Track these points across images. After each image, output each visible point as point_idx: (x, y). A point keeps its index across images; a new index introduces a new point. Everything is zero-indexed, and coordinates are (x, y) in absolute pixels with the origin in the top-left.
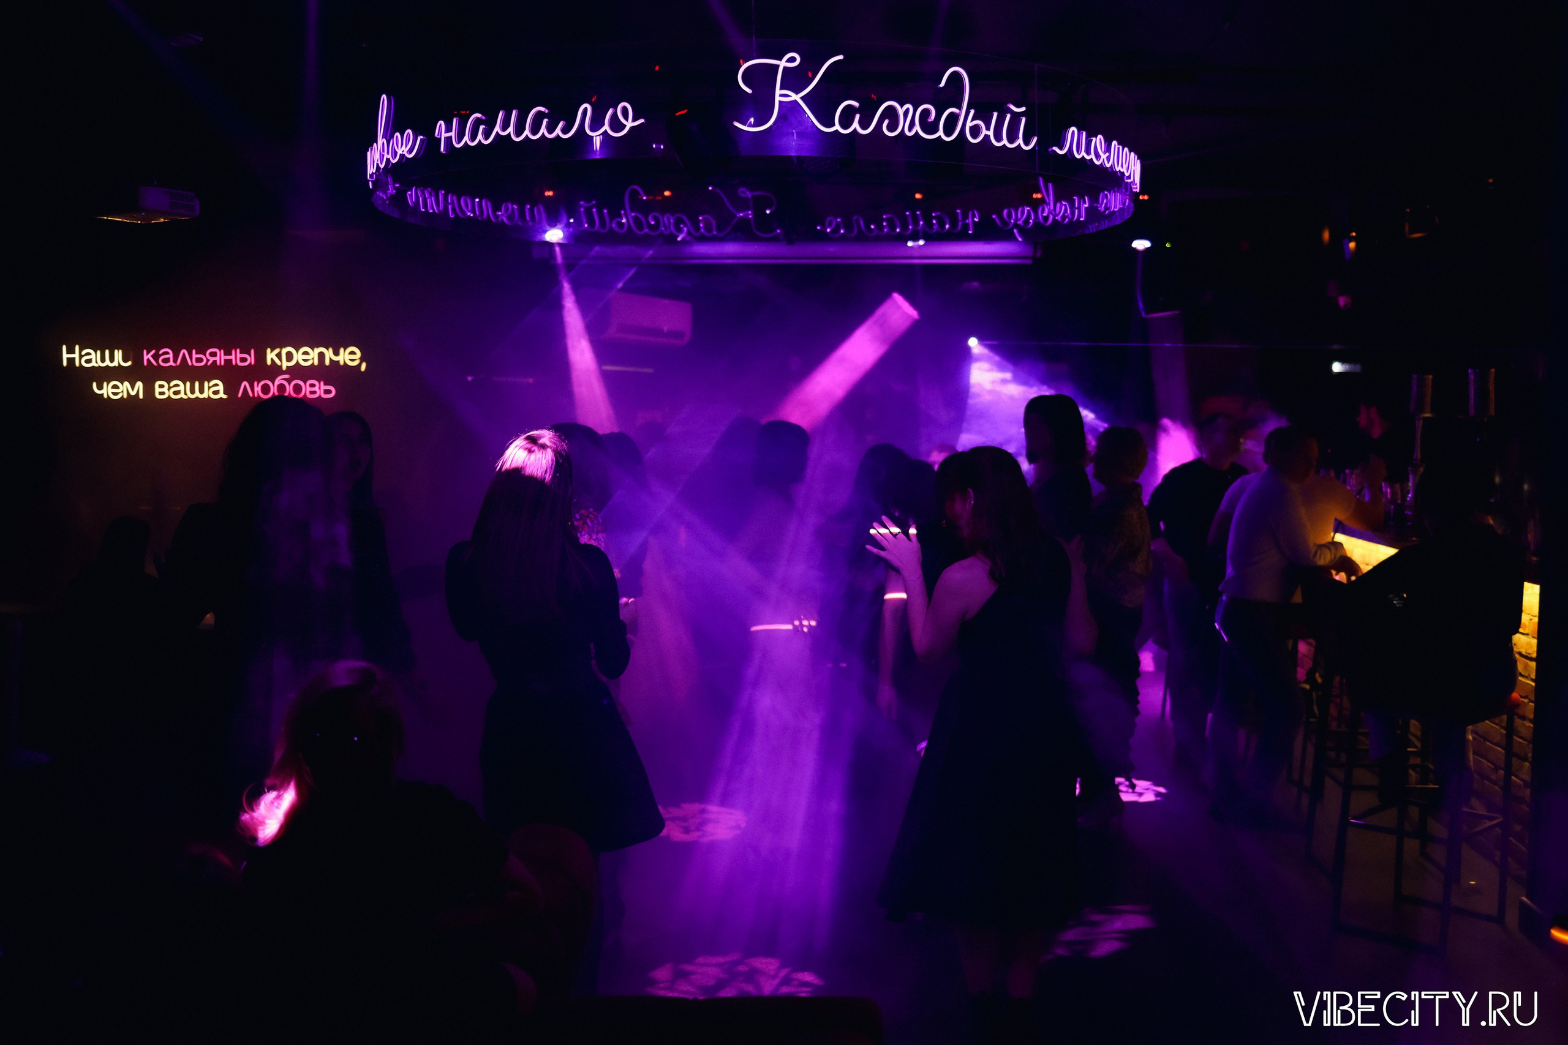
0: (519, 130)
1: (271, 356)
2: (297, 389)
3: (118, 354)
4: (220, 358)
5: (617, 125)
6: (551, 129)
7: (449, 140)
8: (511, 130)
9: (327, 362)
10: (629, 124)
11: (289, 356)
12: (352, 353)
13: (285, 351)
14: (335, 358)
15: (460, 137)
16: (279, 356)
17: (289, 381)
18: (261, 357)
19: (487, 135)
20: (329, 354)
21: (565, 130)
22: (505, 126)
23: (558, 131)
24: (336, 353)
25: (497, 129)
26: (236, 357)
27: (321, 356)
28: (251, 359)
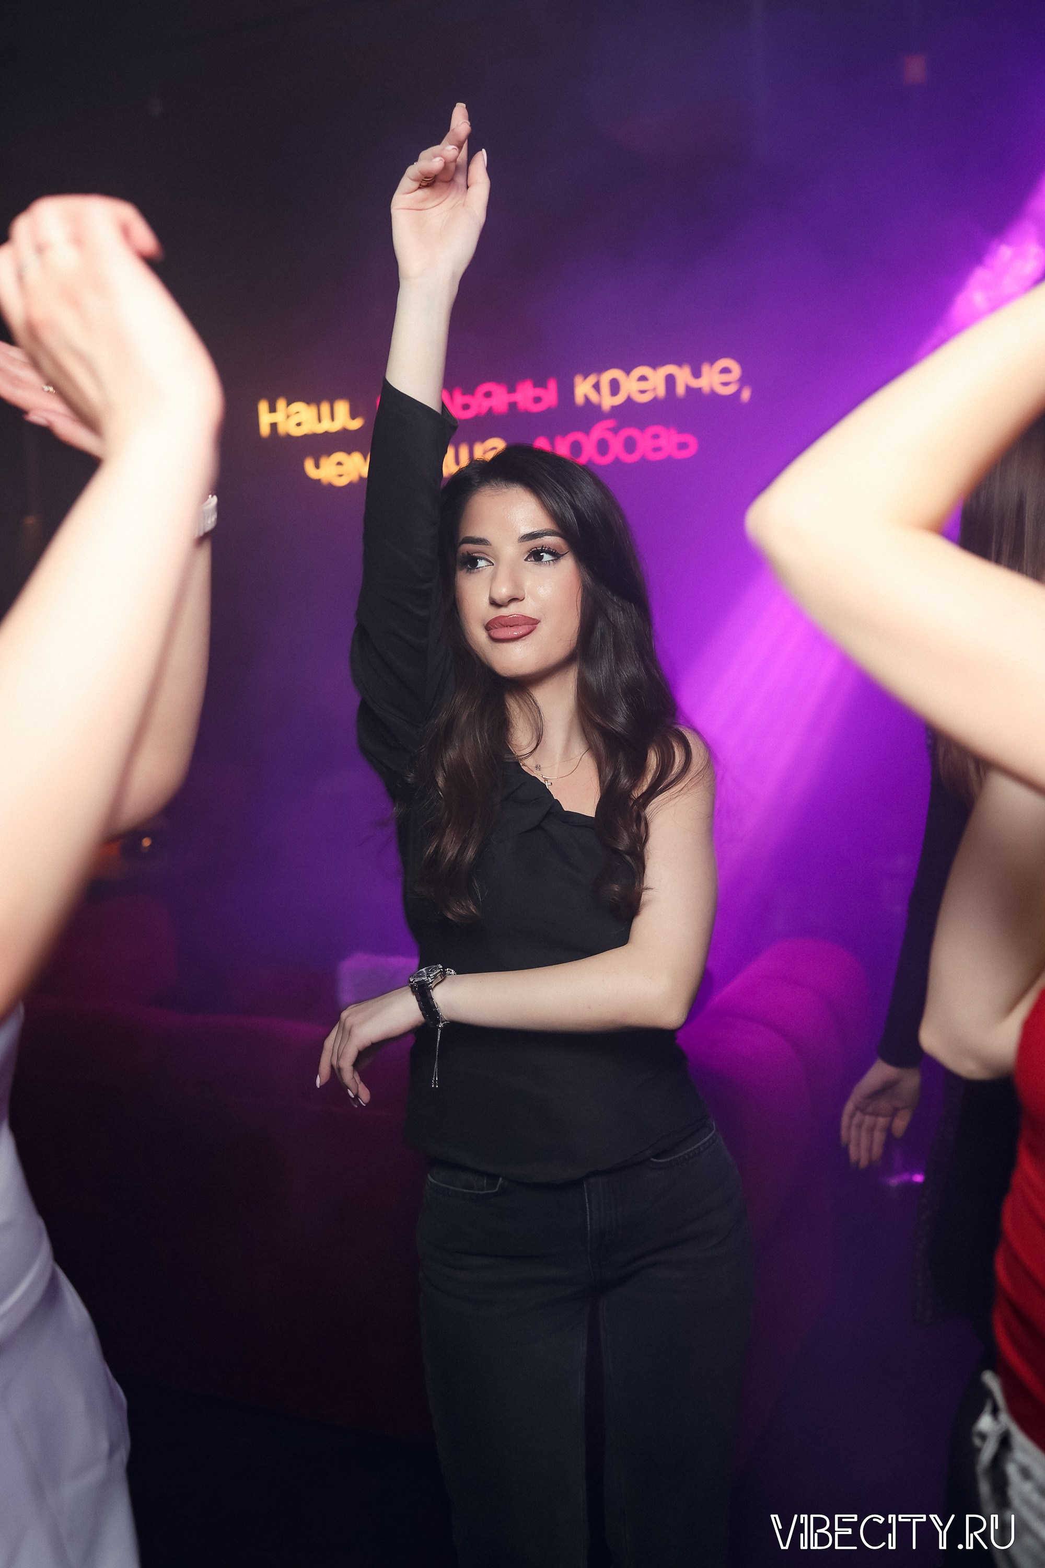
1: (583, 389)
2: (630, 445)
3: (342, 408)
4: (500, 399)
9: (680, 390)
11: (615, 387)
12: (726, 370)
13: (607, 377)
14: (694, 383)
16: (597, 387)
17: (615, 431)
18: (567, 391)
20: (683, 376)
24: (697, 374)
26: (525, 395)
27: (670, 381)
28: (550, 396)
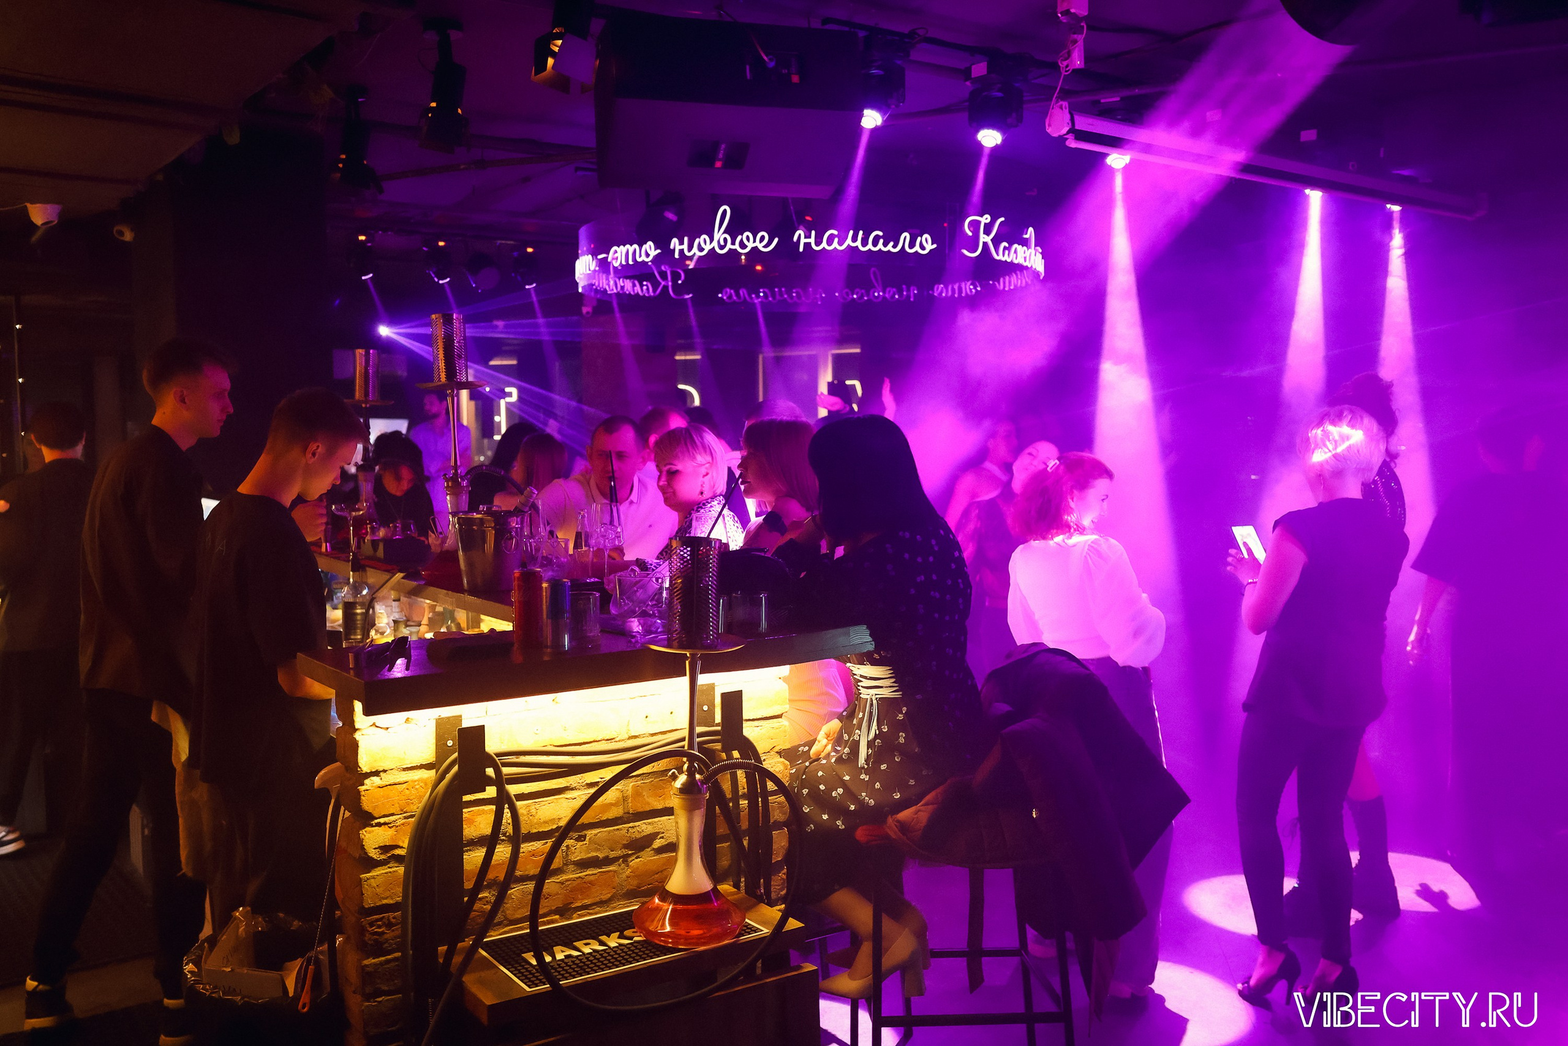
0: (865, 243)
5: (922, 247)
6: (885, 245)
7: (808, 245)
8: (858, 243)
10: (930, 247)
15: (818, 243)
19: (841, 244)
21: (894, 246)
22: (854, 239)
23: (890, 247)
25: (849, 241)
